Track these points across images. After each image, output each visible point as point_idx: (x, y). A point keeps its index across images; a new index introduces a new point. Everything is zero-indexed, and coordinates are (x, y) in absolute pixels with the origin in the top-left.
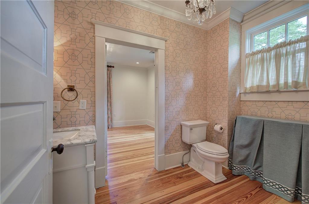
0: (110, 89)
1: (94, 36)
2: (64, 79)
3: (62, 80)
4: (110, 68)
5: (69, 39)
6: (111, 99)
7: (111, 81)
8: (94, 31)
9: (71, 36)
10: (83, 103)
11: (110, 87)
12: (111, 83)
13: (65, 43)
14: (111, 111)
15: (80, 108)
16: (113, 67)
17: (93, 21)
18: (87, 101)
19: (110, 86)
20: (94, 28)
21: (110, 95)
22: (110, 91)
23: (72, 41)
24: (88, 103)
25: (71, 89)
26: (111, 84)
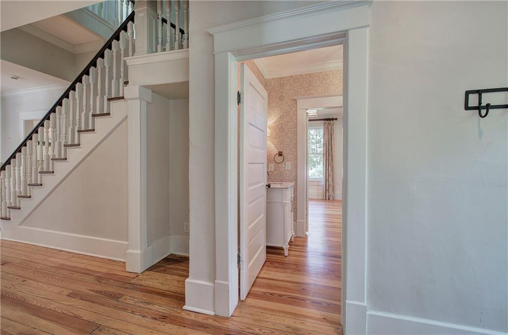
0: (331, 149)
1: (296, 110)
2: (276, 147)
3: (275, 148)
4: (332, 121)
5: (279, 116)
7: (332, 138)
8: (296, 105)
9: (281, 114)
10: (288, 165)
11: (331, 146)
12: (332, 140)
13: (277, 120)
15: (286, 169)
16: (336, 119)
17: (295, 98)
18: (291, 163)
19: (331, 144)
20: (296, 103)
23: (281, 118)
24: (291, 166)
25: (280, 154)
26: (333, 143)
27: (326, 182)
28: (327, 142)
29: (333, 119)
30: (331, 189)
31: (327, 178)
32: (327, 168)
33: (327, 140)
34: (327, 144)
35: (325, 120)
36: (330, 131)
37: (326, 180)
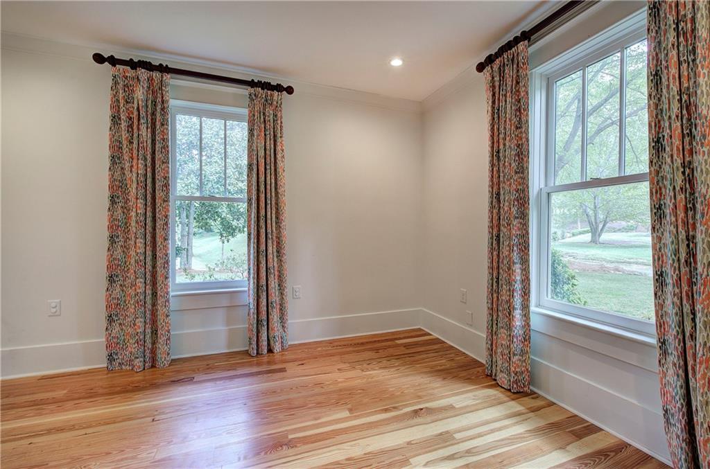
0: (276, 183)
4: (276, 93)
6: (278, 227)
7: (279, 148)
11: (276, 175)
12: (279, 156)
14: (279, 276)
16: (290, 90)
19: (275, 170)
21: (277, 209)
22: (277, 193)
27: (258, 297)
28: (262, 161)
29: (279, 88)
30: (275, 316)
31: (263, 282)
32: (263, 247)
33: (262, 153)
34: (262, 169)
35: (252, 84)
36: (270, 125)
37: (258, 287)
